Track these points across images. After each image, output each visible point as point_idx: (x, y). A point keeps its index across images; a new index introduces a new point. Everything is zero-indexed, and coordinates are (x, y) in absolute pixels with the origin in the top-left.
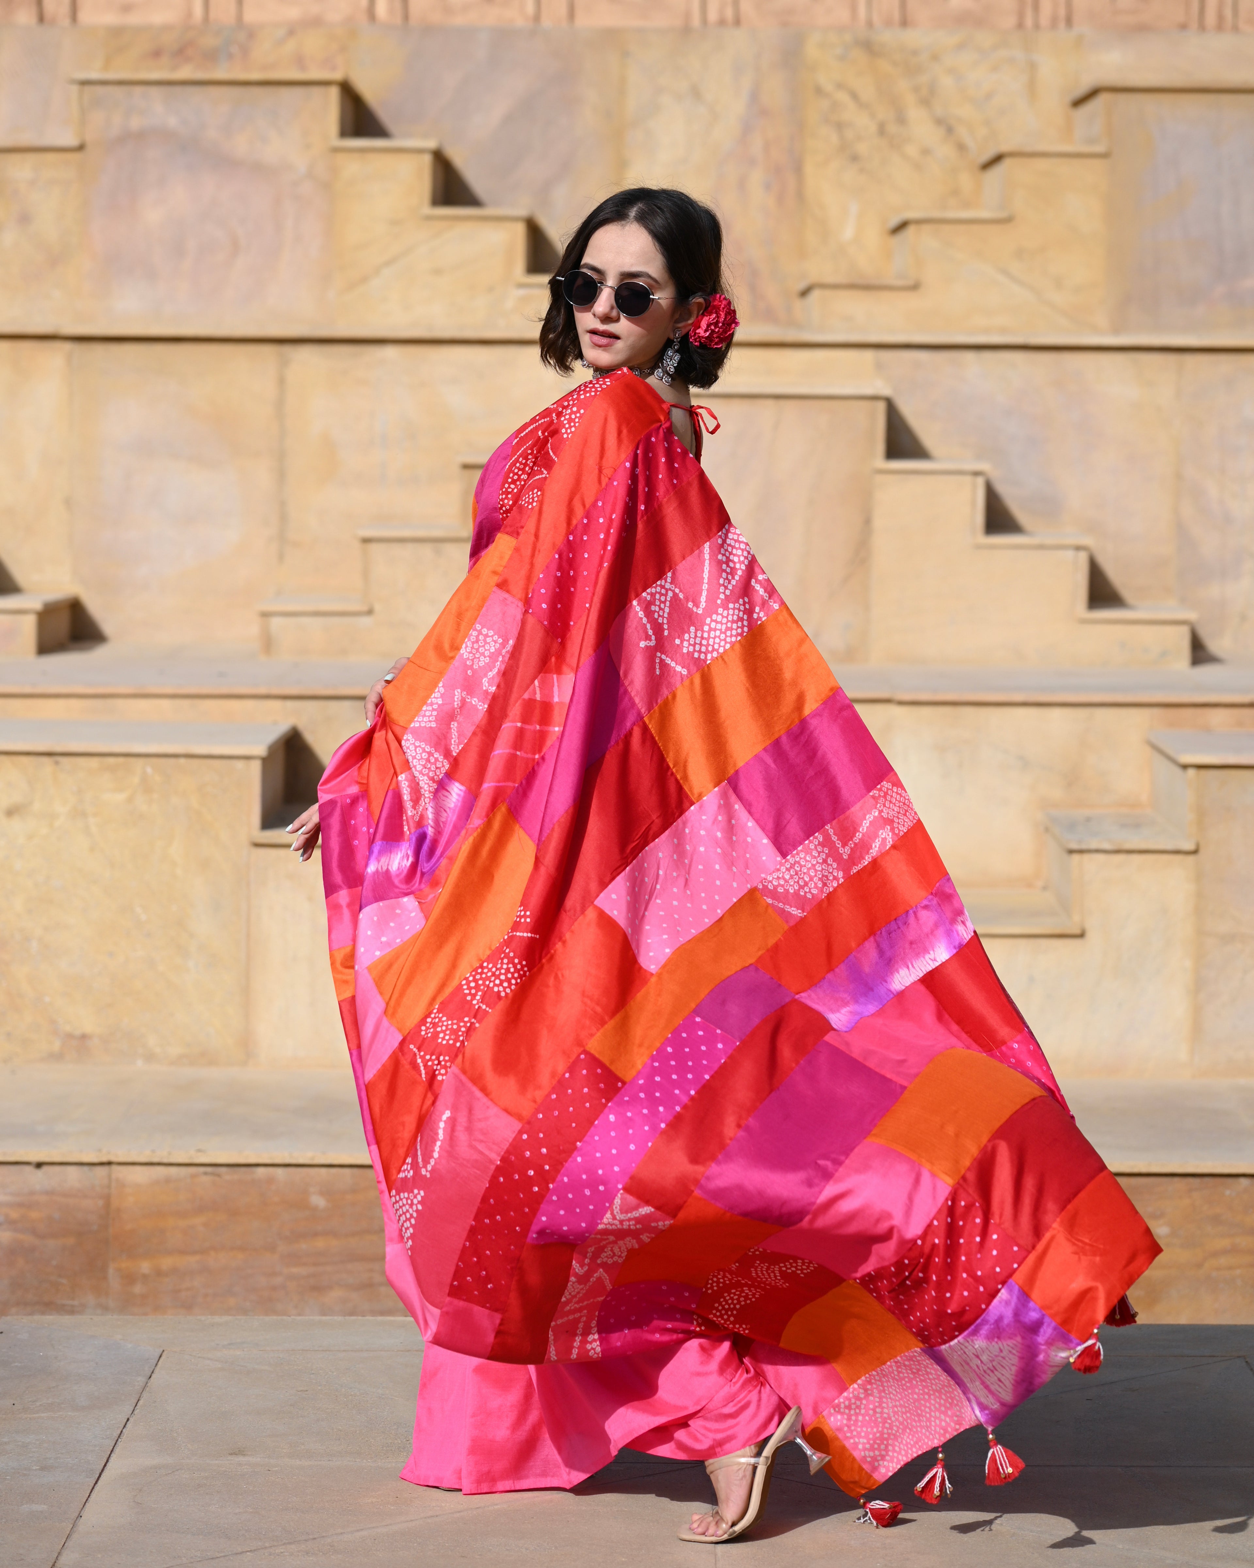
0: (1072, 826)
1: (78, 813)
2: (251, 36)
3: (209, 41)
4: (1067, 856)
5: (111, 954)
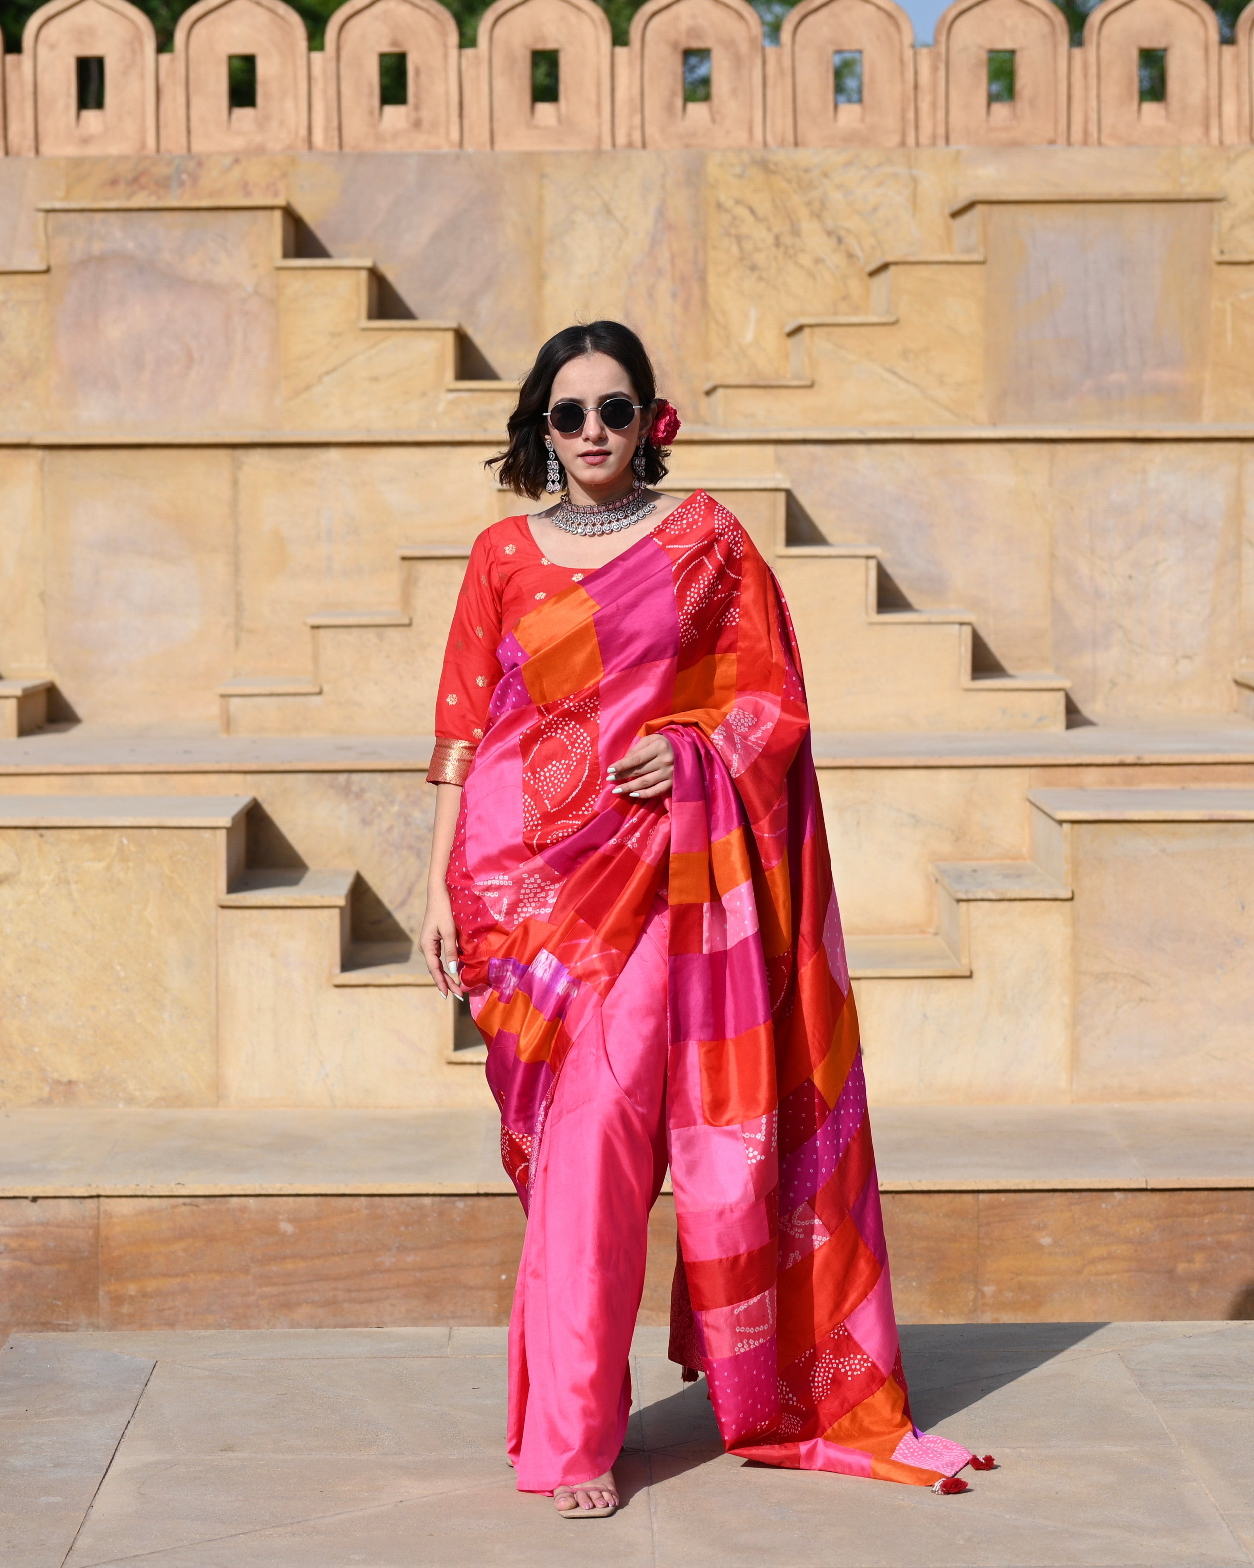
0: (959, 877)
1: (62, 881)
2: (200, 164)
3: (161, 170)
4: (955, 903)
5: (94, 1008)
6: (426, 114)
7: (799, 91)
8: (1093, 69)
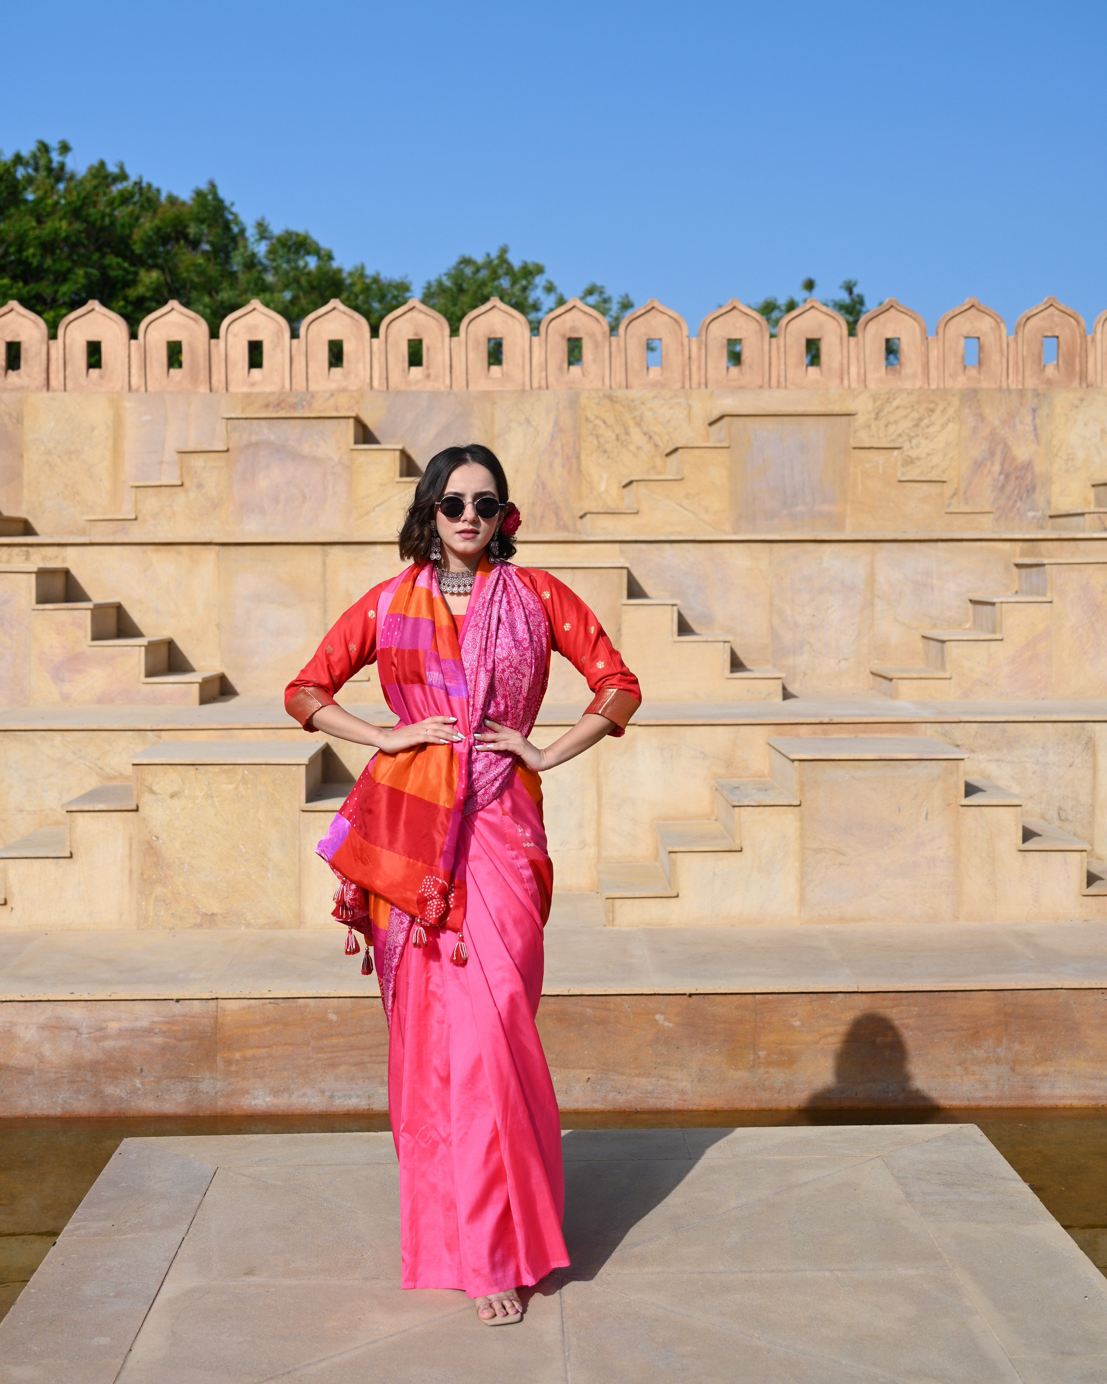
0: (732, 791)
1: (209, 796)
2: (313, 397)
3: (292, 400)
4: (732, 808)
5: (227, 870)
6: (432, 371)
7: (629, 360)
8: (782, 349)
